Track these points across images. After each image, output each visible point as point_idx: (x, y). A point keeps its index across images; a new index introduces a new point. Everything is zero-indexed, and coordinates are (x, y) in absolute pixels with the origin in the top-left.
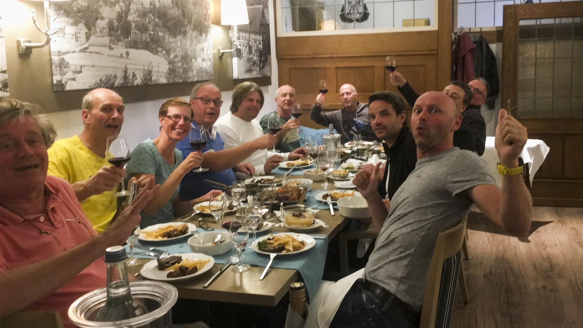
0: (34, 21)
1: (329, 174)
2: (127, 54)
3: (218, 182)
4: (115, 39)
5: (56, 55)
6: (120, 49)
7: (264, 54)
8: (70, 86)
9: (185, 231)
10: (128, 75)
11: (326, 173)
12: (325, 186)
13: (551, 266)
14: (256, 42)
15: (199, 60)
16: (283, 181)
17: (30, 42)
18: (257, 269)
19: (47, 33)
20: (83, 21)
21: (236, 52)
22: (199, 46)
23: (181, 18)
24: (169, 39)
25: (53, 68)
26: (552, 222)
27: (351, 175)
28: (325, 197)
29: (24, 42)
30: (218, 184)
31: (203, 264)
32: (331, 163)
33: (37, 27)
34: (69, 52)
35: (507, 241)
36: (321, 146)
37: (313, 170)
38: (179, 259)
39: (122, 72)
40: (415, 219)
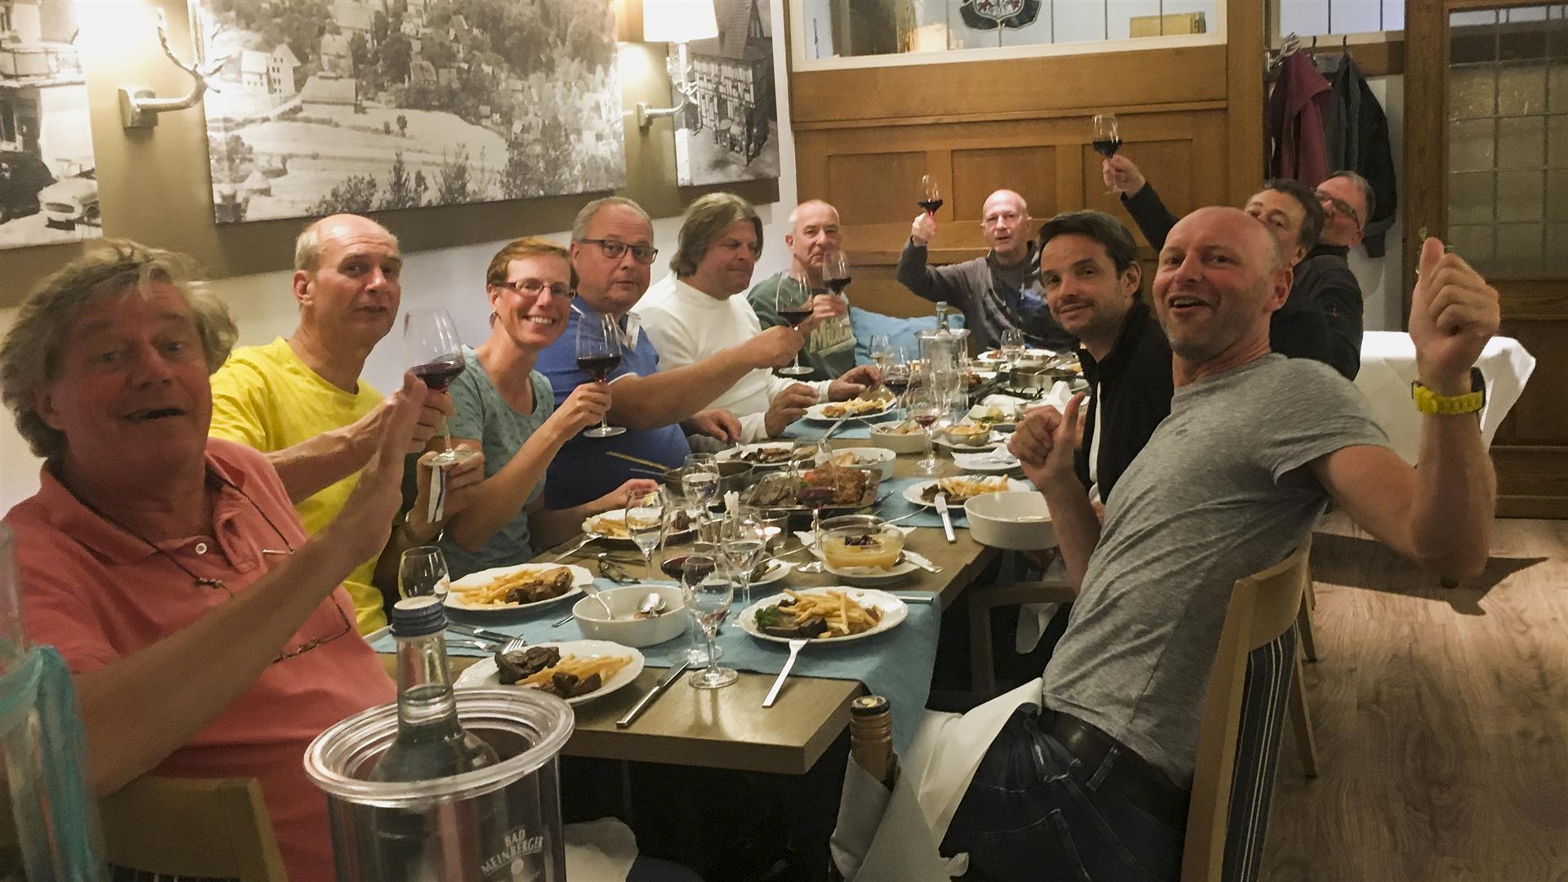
0: (163, 41)
1: (938, 435)
2: (402, 122)
3: (645, 459)
4: (368, 83)
5: (217, 130)
6: (382, 112)
7: (760, 117)
8: (258, 210)
9: (564, 584)
10: (403, 179)
11: (931, 432)
12: (928, 465)
13: (1543, 678)
14: (736, 87)
15: (588, 136)
16: (817, 451)
17: (151, 95)
18: (754, 679)
19: (198, 70)
20: (287, 39)
21: (684, 113)
22: (588, 100)
23: (540, 23)
24: (508, 83)
25: (212, 162)
26: (1544, 559)
27: (996, 436)
28: (930, 493)
29: (137, 95)
30: (644, 462)
31: (615, 666)
32: (942, 405)
33: (170, 56)
34: (252, 121)
35: (1421, 612)
36: (915, 362)
37: (894, 425)
38: (552, 656)
39: (390, 172)
40: (1173, 544)
